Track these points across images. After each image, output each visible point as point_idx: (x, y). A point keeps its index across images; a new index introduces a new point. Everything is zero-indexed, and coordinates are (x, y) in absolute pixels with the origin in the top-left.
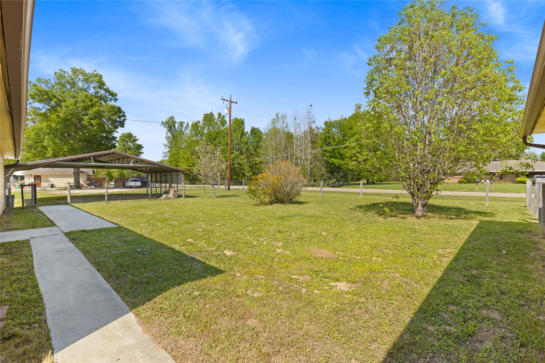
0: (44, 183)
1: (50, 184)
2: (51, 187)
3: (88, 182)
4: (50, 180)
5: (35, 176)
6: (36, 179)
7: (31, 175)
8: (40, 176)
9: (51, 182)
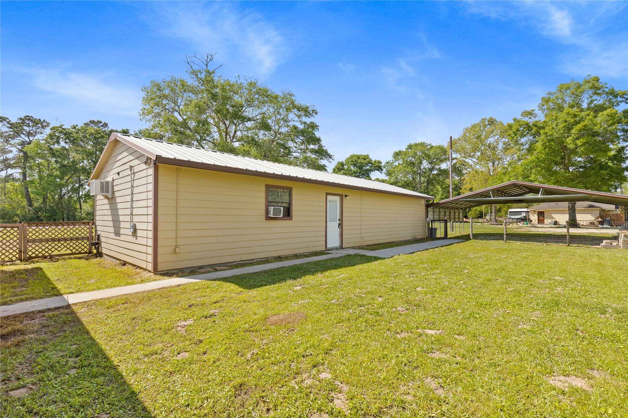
0: (548, 220)
1: (553, 220)
2: (554, 224)
3: (600, 219)
4: (554, 216)
5: (538, 212)
6: (539, 215)
7: (534, 211)
8: (543, 212)
9: (554, 219)
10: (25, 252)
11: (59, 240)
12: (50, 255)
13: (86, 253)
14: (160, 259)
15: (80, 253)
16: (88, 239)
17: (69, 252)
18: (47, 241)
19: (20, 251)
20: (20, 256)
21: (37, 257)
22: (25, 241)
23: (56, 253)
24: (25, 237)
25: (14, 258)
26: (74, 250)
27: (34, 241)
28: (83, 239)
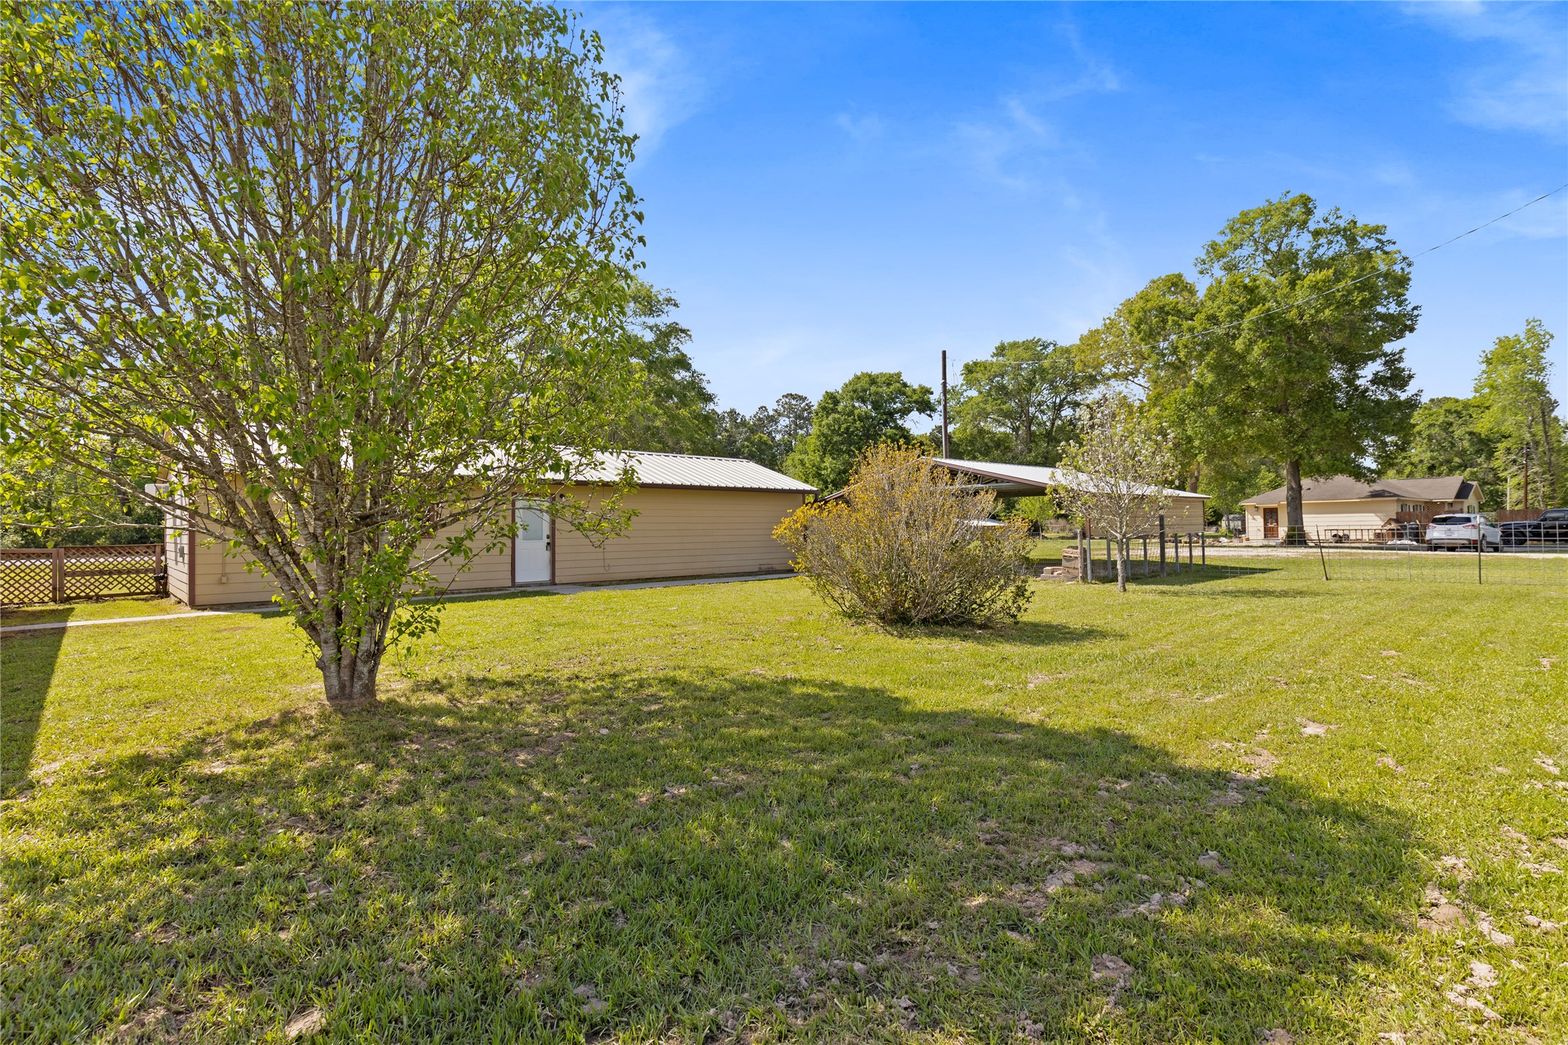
10: (62, 590)
11: (110, 573)
12: (97, 595)
13: (151, 592)
14: (198, 591)
15: (142, 593)
16: (154, 571)
17: (125, 590)
18: (92, 573)
19: (55, 589)
20: (55, 596)
21: (78, 597)
22: (61, 574)
23: (106, 592)
24: (61, 568)
25: (46, 599)
26: (133, 589)
27: (74, 574)
28: (146, 571)
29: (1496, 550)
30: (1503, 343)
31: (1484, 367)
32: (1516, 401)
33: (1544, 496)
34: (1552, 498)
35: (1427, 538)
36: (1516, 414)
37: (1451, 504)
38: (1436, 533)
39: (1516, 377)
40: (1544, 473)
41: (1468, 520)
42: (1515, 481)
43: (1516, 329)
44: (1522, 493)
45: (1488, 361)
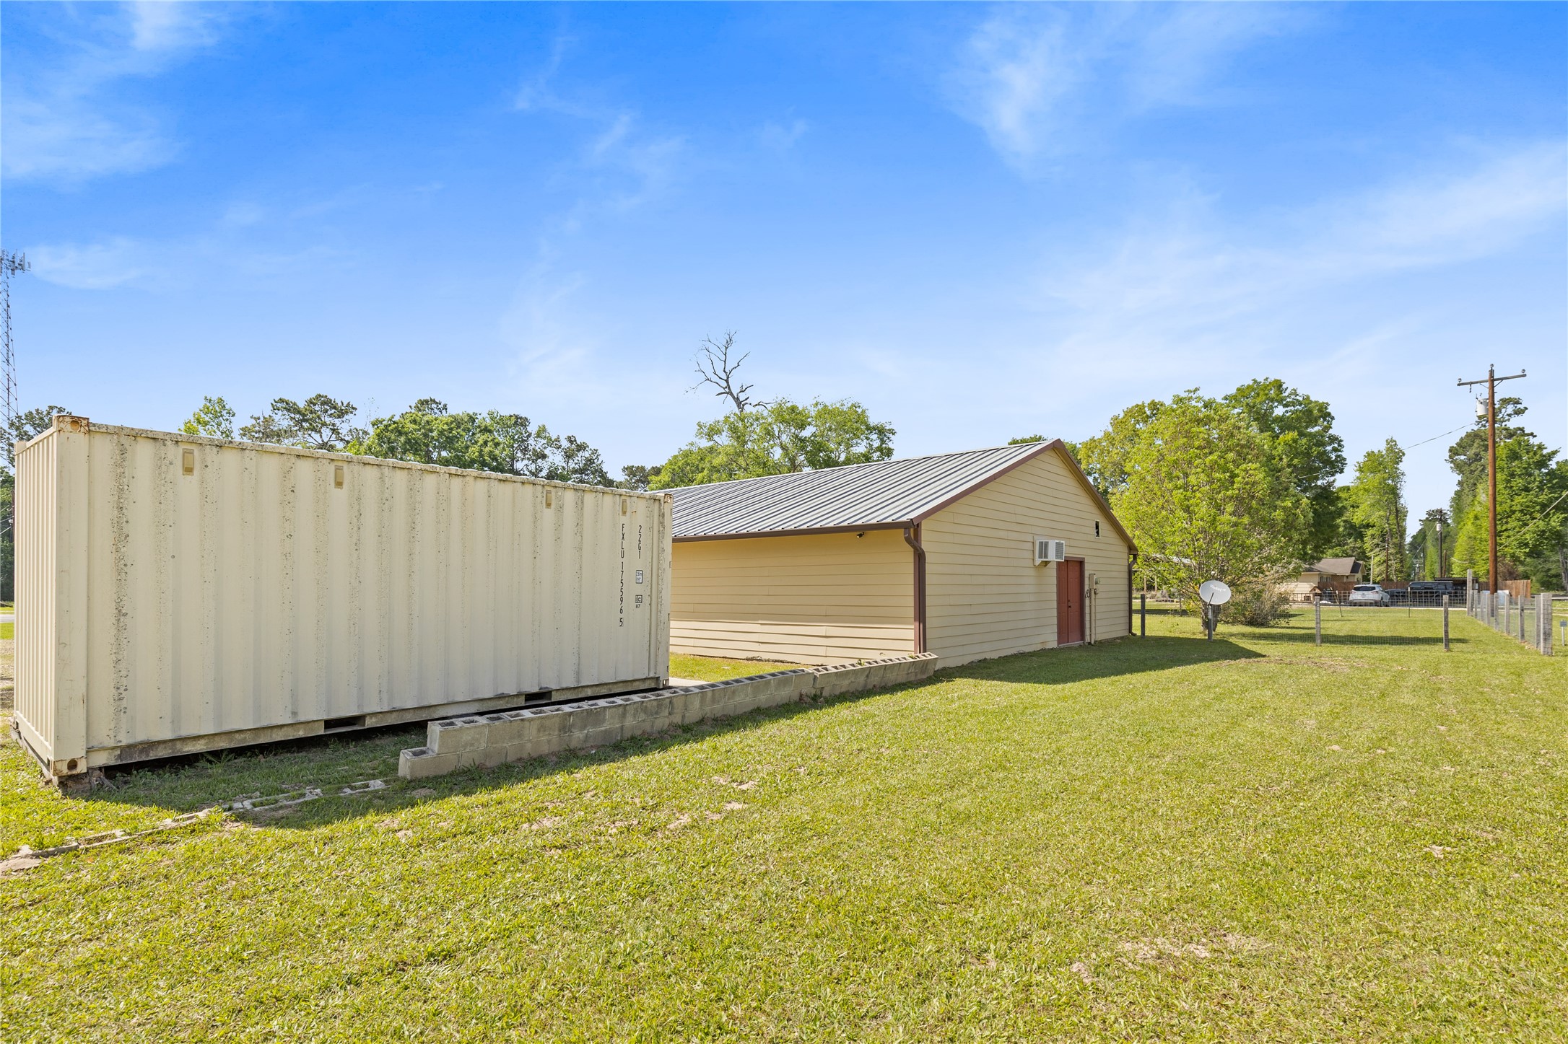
29: (1387, 606)
30: (1370, 455)
31: (1358, 474)
32: (1380, 500)
33: (1396, 571)
34: (1401, 572)
35: (1351, 598)
36: (1379, 510)
37: (1347, 577)
38: (1356, 596)
39: (1380, 483)
40: (1397, 553)
41: (1374, 588)
42: (1377, 559)
43: (1380, 446)
44: (1383, 567)
45: (1361, 470)
